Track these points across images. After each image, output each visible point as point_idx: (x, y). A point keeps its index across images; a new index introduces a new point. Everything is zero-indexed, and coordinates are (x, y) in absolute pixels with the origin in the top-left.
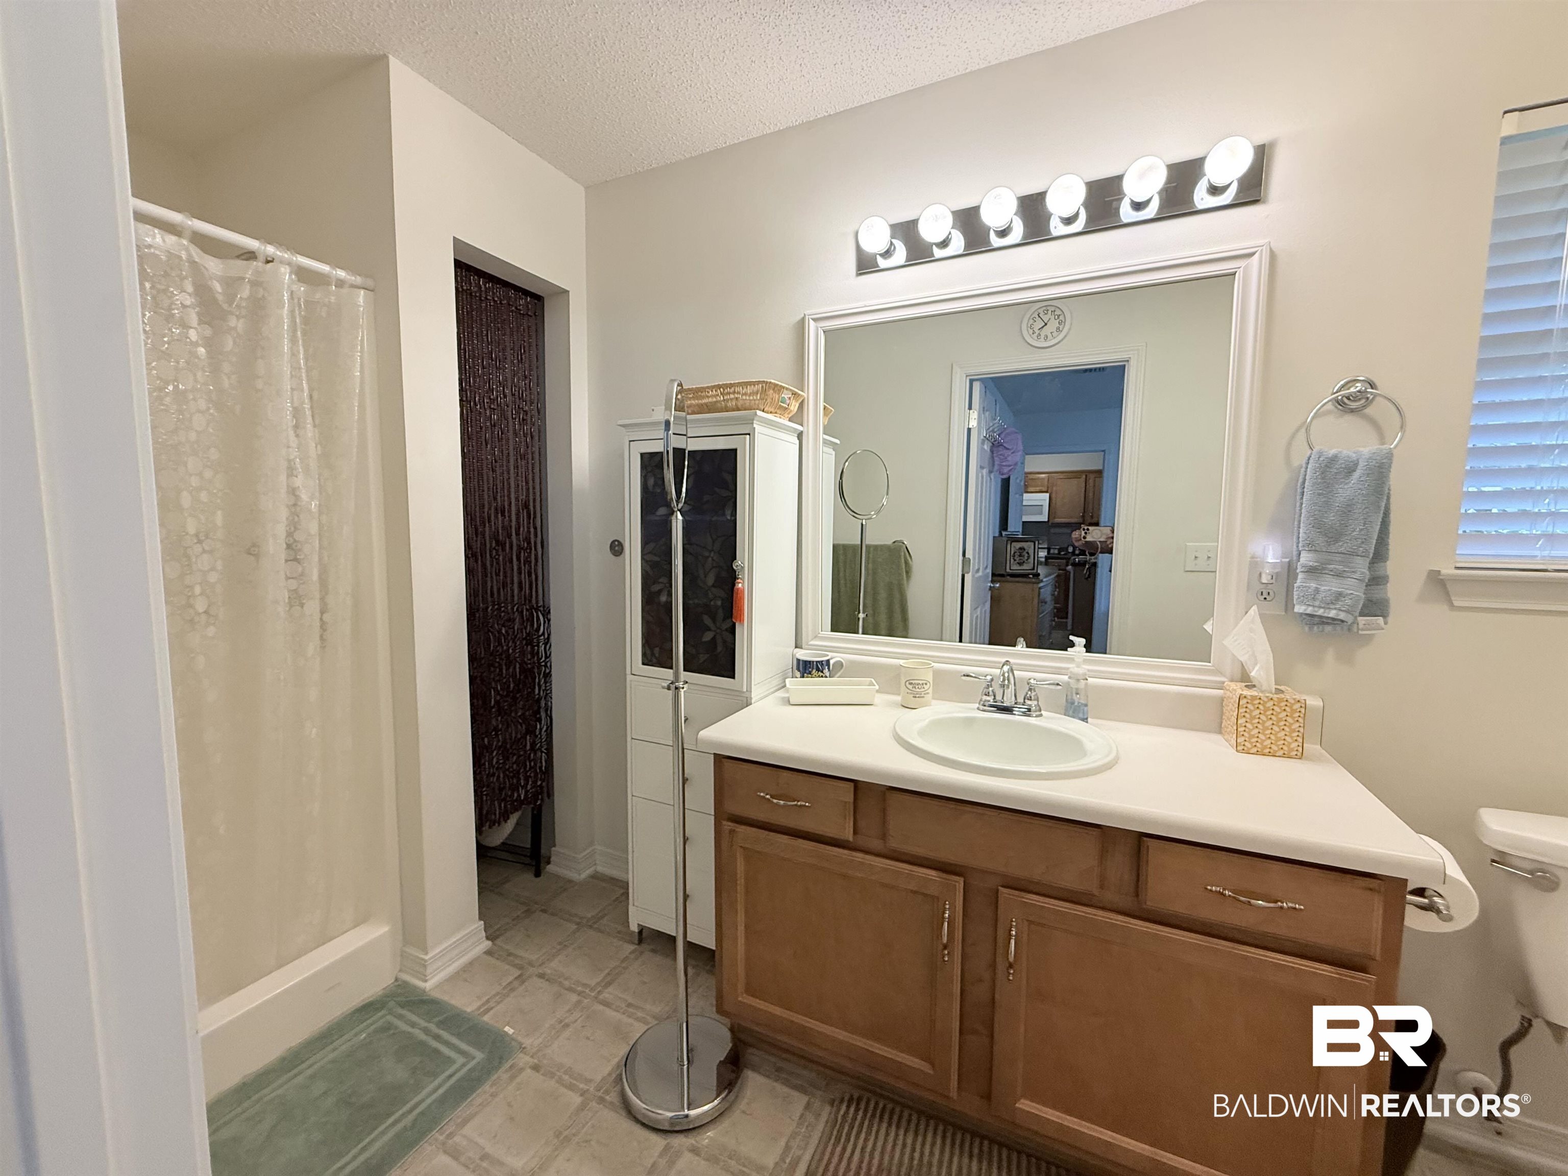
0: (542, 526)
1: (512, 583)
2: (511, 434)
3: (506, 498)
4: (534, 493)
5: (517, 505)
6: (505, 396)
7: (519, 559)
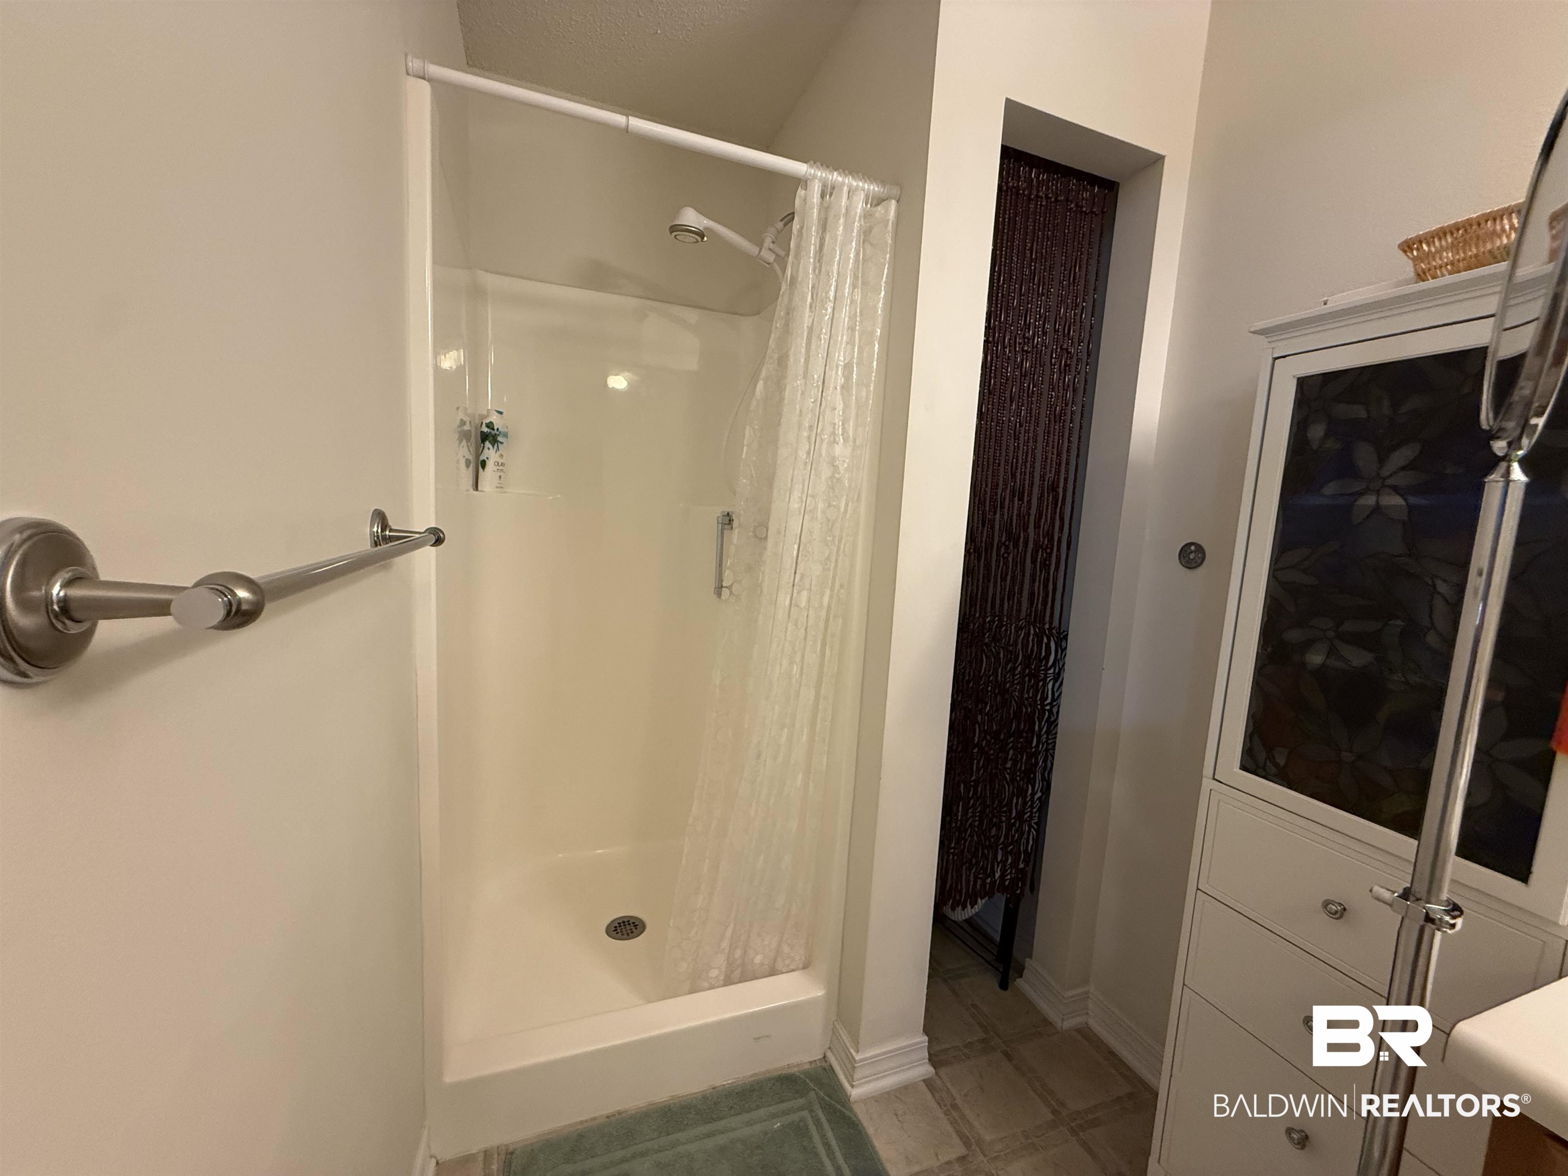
0: (1071, 518)
1: (1021, 593)
2: (1045, 387)
3: (1027, 476)
4: (1067, 471)
5: (1042, 487)
6: (1044, 333)
7: (1034, 561)
